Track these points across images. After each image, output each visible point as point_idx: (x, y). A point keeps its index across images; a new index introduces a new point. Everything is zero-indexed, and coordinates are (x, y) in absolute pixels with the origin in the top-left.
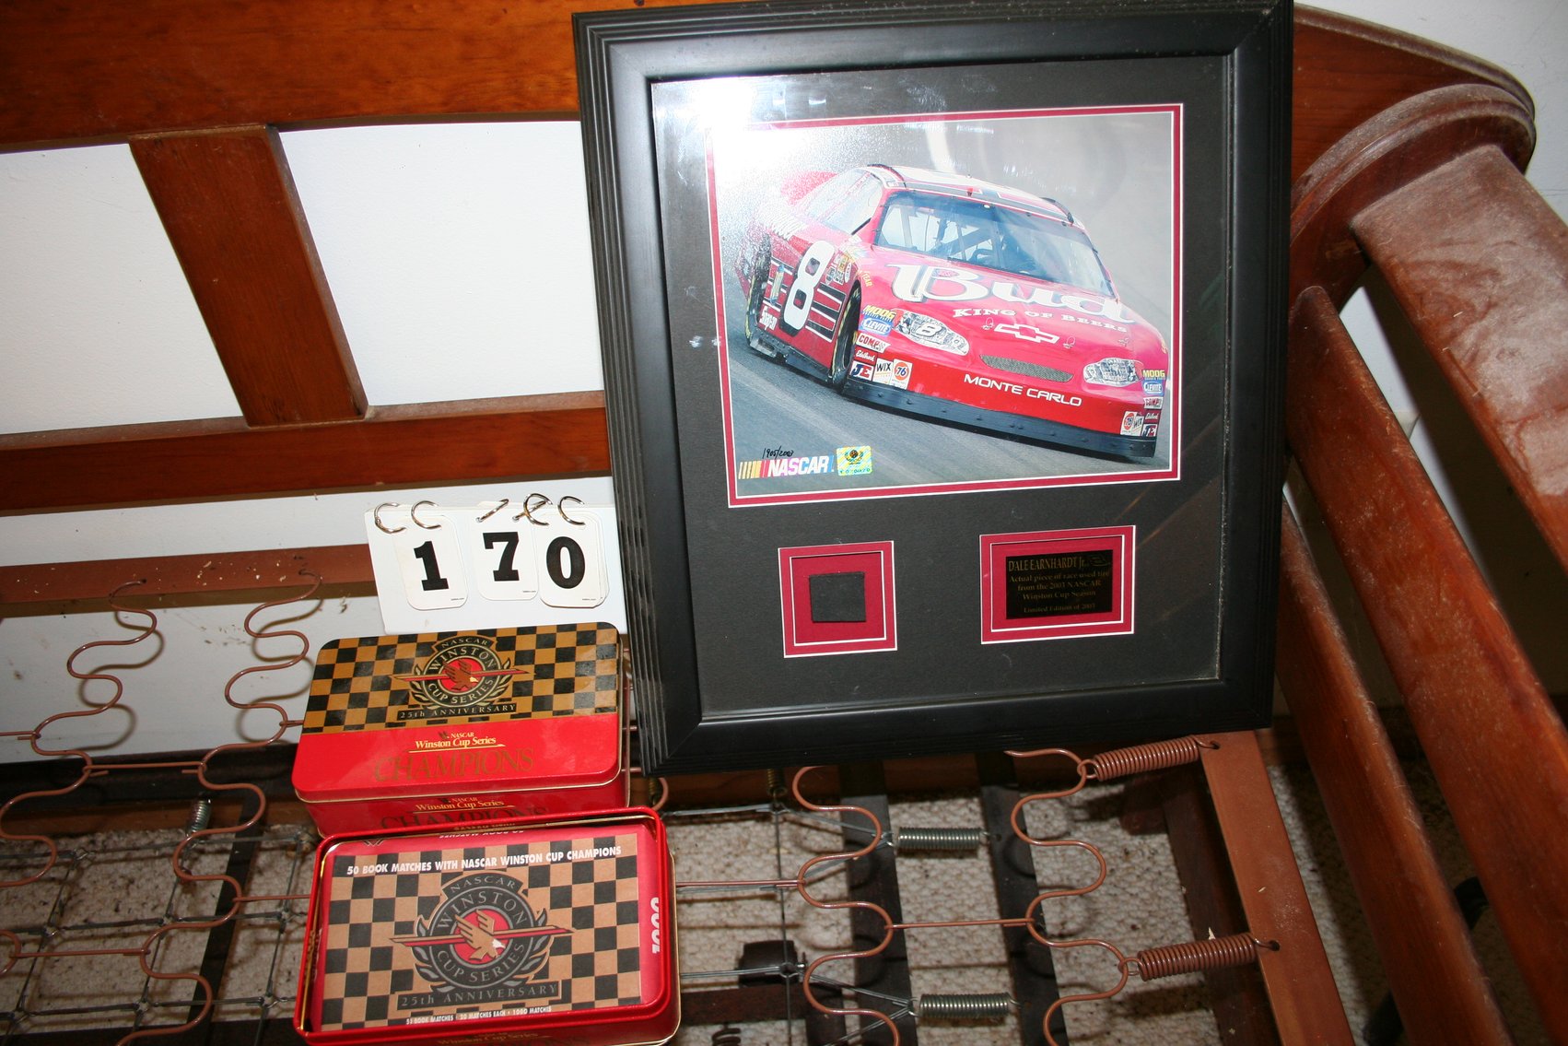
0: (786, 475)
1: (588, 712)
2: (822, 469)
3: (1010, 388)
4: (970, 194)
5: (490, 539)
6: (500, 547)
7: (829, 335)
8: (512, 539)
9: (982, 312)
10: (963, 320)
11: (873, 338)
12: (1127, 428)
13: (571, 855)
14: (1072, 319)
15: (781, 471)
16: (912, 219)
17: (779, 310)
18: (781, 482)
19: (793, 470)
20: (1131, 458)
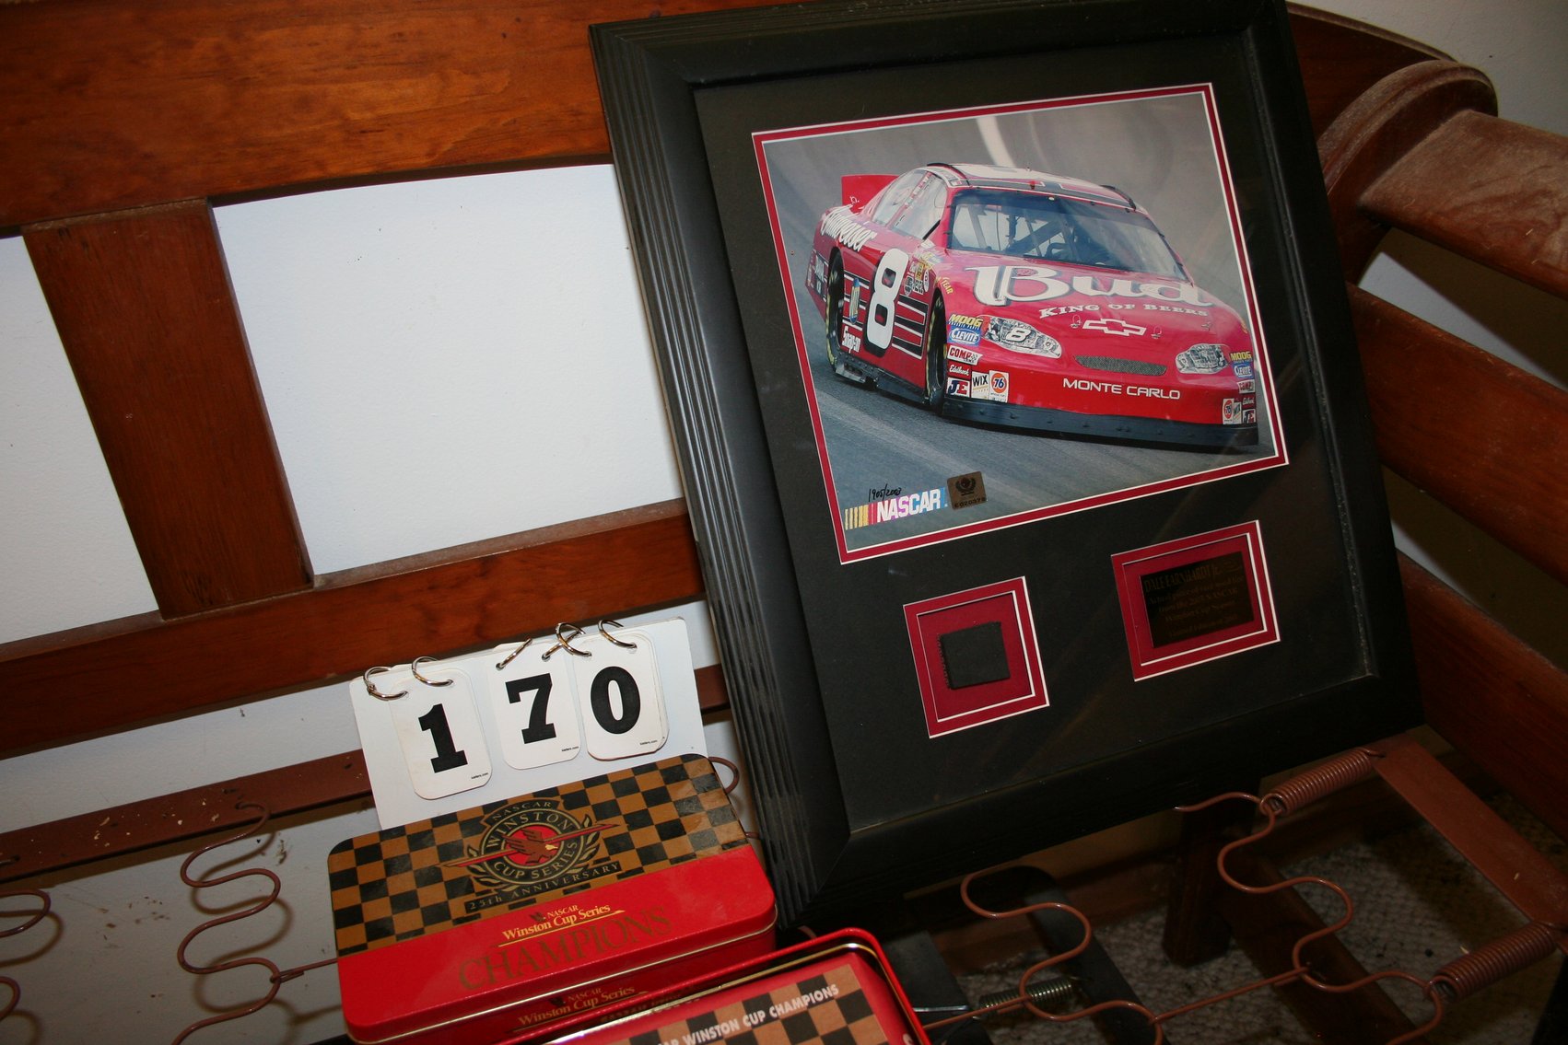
0: (897, 517)
1: (714, 851)
2: (935, 504)
3: (1109, 388)
4: (1033, 187)
5: (514, 690)
6: (528, 697)
7: (918, 351)
8: (542, 684)
9: (1067, 309)
10: (1050, 320)
11: (964, 350)
12: (1228, 417)
13: (775, 1011)
14: (1154, 307)
15: (891, 514)
16: (981, 217)
17: (861, 329)
18: (893, 527)
19: (903, 511)
20: (1237, 447)
